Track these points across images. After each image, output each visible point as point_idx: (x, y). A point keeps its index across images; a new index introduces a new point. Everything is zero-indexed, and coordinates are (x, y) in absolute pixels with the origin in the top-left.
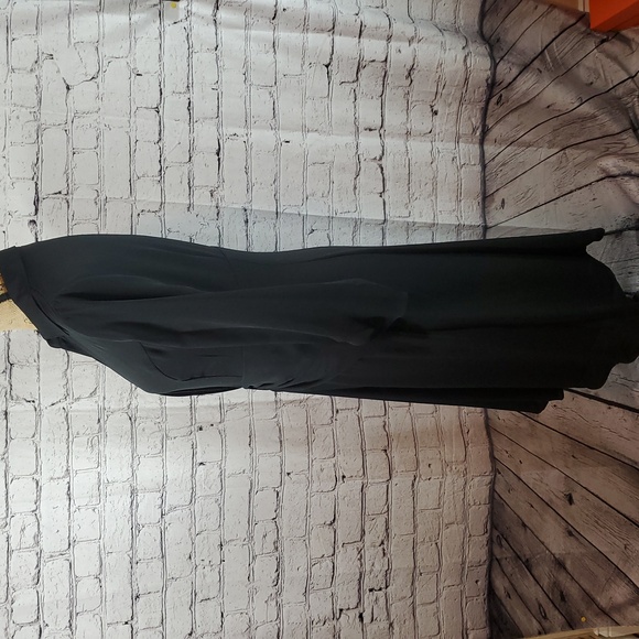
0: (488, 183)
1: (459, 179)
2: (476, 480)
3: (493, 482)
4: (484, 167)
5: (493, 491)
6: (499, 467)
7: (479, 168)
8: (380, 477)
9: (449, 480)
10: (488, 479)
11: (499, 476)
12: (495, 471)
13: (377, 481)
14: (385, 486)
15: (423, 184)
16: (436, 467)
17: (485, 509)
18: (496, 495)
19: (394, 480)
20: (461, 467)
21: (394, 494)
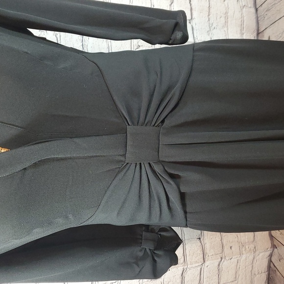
0: (260, 23)
1: (242, 17)
2: (261, 255)
3: (271, 255)
4: (257, 10)
5: (270, 261)
6: (276, 243)
7: (253, 10)
8: (196, 262)
9: (244, 257)
10: (268, 253)
11: (275, 250)
12: (274, 246)
13: (194, 265)
14: (199, 268)
15: (218, 17)
16: (235, 248)
17: (264, 276)
18: (272, 265)
19: (207, 263)
20: (252, 246)
21: (205, 274)
